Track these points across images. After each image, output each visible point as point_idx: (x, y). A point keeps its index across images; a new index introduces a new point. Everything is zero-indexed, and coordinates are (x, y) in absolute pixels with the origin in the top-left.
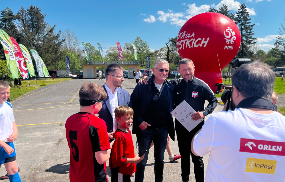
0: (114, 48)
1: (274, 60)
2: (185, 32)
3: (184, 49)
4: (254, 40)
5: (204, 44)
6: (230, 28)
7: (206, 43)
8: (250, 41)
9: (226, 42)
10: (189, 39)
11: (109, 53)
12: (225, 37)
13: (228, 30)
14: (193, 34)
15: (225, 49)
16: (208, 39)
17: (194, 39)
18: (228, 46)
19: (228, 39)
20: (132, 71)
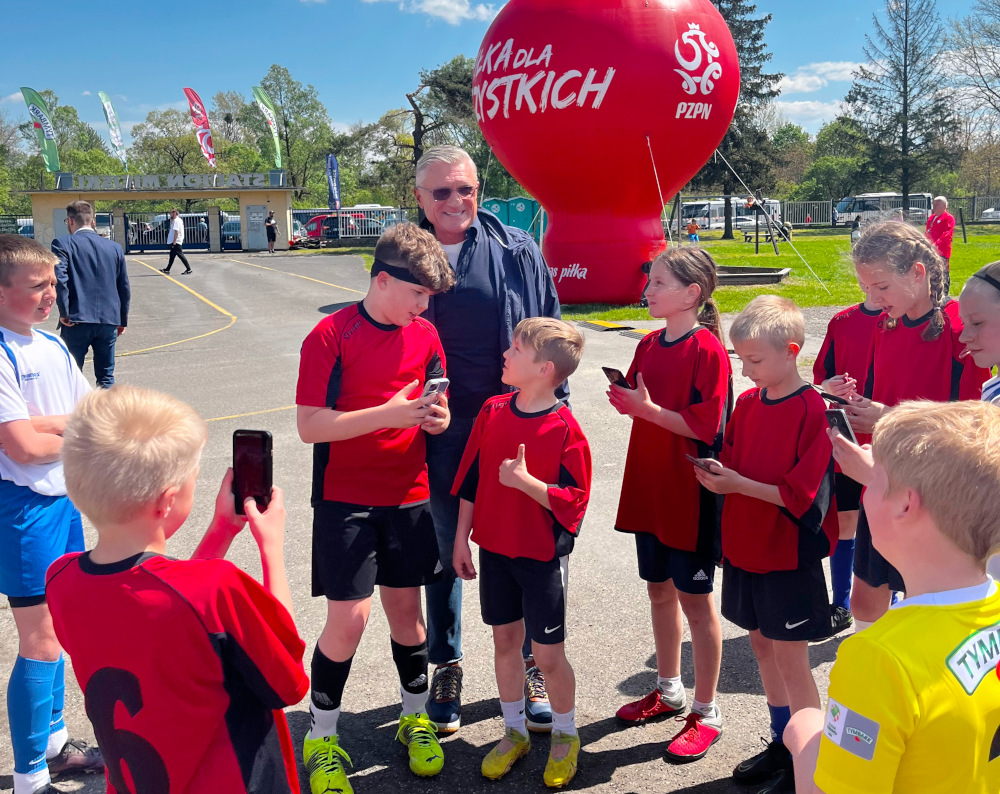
0: (166, 114)
1: (844, 165)
2: (510, 42)
3: (506, 115)
4: (771, 82)
5: (592, 96)
6: (698, 27)
7: (602, 89)
8: (752, 85)
9: (684, 85)
10: (531, 72)
11: (145, 139)
12: (680, 67)
13: (689, 37)
14: (547, 53)
15: (678, 116)
16: (611, 73)
17: (552, 74)
18: (692, 105)
19: (692, 74)
20: (259, 218)
